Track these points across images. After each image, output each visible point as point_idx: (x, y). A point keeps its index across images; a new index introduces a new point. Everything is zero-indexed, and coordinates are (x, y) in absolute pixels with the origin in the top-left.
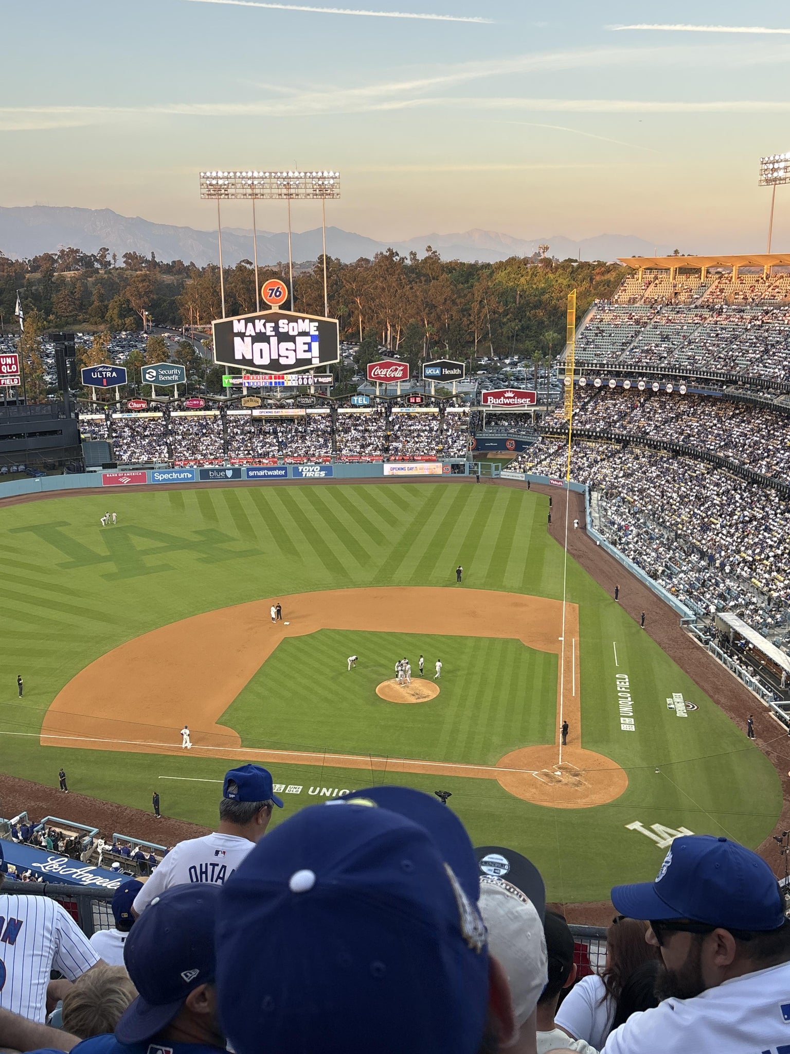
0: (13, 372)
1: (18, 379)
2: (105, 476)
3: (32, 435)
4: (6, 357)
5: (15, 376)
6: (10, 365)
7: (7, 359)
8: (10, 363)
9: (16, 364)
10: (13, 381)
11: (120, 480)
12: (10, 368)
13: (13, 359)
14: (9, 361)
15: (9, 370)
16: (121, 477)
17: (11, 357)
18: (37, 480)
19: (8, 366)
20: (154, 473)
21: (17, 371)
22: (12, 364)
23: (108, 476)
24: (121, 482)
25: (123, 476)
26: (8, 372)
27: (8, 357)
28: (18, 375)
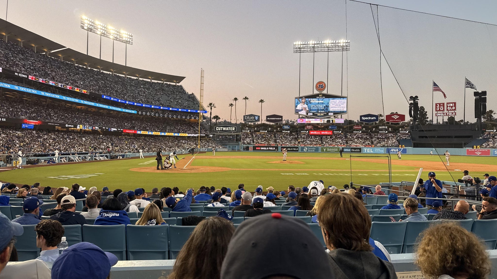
0: (453, 110)
2: (468, 150)
3: (456, 137)
6: (452, 107)
7: (451, 104)
8: (452, 106)
11: (476, 153)
12: (452, 108)
14: (451, 105)
15: (451, 109)
16: (476, 151)
17: (453, 103)
20: (494, 151)
22: (453, 106)
23: (469, 150)
24: (476, 154)
25: (478, 151)
27: (451, 103)
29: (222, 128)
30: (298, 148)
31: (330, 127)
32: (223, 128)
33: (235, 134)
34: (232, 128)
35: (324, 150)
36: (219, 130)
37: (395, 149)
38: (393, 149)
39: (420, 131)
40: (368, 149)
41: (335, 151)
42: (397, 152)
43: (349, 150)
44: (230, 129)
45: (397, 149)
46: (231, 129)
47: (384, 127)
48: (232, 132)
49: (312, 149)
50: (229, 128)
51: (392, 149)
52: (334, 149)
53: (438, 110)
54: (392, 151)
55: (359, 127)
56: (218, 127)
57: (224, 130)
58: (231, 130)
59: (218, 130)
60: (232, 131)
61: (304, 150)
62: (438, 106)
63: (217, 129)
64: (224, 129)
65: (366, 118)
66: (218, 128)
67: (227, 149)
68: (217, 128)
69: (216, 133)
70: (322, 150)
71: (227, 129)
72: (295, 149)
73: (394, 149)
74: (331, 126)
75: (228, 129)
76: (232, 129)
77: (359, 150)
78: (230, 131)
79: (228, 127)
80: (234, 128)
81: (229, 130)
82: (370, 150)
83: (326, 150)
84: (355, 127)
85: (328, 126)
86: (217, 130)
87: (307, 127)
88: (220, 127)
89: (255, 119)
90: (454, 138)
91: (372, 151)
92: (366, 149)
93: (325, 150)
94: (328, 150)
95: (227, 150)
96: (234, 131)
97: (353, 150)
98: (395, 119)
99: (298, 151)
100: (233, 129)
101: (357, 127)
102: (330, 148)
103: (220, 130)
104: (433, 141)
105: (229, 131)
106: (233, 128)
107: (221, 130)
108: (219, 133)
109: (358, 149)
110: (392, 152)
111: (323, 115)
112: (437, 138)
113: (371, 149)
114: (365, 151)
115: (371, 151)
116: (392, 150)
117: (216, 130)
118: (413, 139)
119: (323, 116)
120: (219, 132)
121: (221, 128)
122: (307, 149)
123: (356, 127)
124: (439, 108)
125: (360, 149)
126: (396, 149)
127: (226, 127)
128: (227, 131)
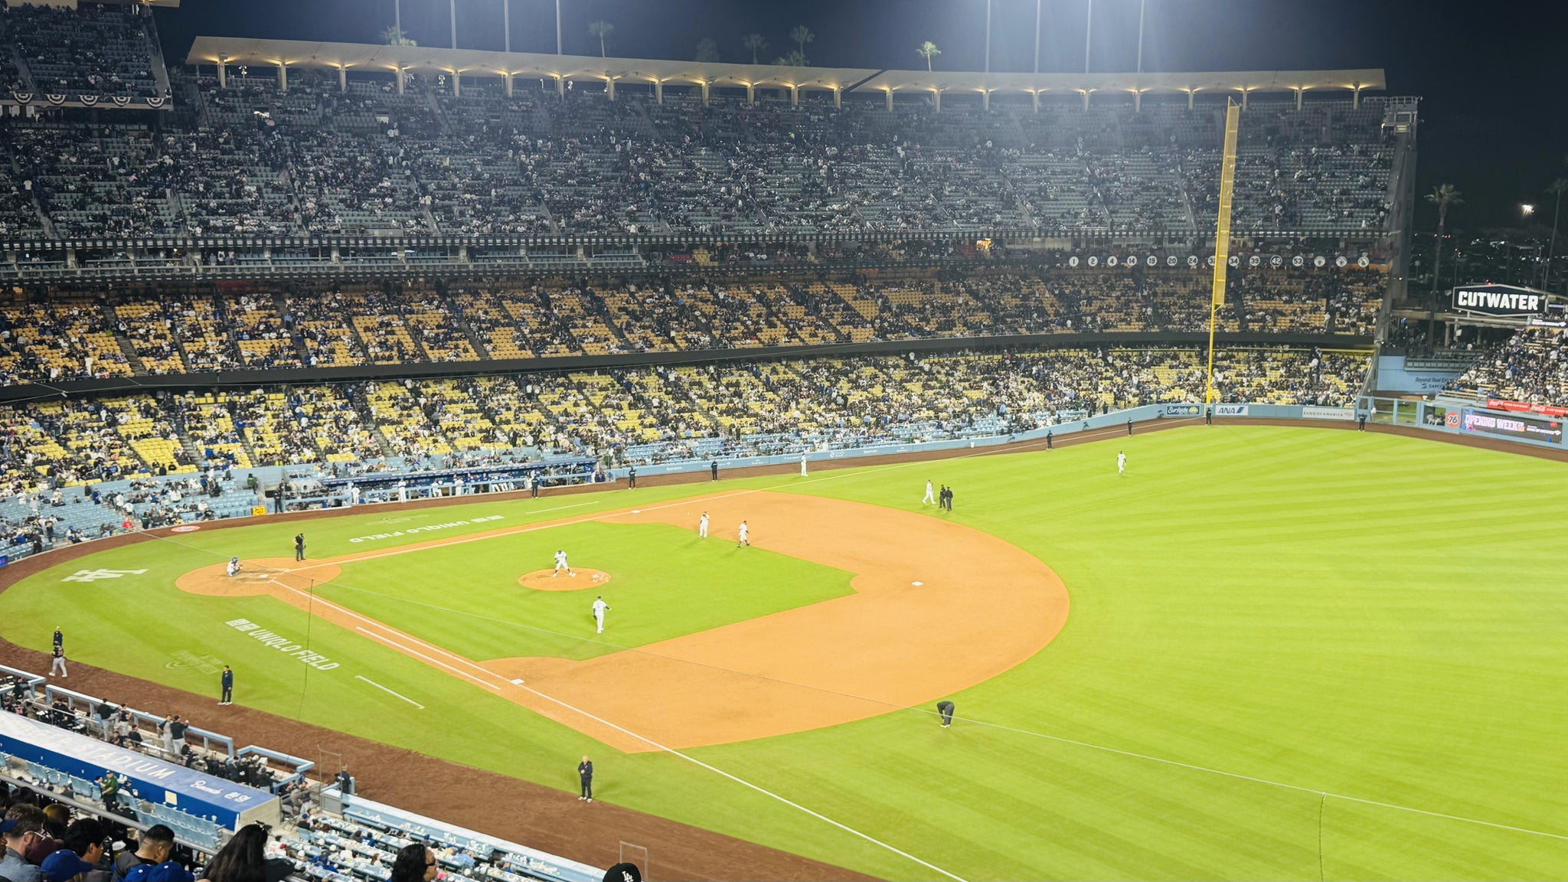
29: (1482, 295)
32: (1485, 298)
34: (1527, 300)
36: (1470, 304)
44: (1518, 300)
46: (1522, 302)
48: (1525, 318)
50: (1514, 297)
56: (1468, 290)
57: (1490, 305)
58: (1521, 307)
59: (1467, 307)
60: (1527, 311)
63: (1464, 298)
64: (1493, 300)
66: (1465, 294)
68: (1462, 294)
69: (1456, 318)
71: (1505, 302)
75: (1510, 300)
76: (1527, 304)
78: (1517, 310)
79: (1510, 292)
80: (1536, 298)
81: (1514, 307)
86: (1461, 303)
88: (1473, 290)
95: (1350, 415)
96: (1533, 311)
100: (1531, 304)
103: (1474, 304)
105: (1510, 311)
106: (1531, 297)
107: (1477, 308)
108: (1470, 318)
117: (1457, 305)
120: (1472, 314)
121: (1478, 298)
127: (1502, 291)
128: (1504, 311)
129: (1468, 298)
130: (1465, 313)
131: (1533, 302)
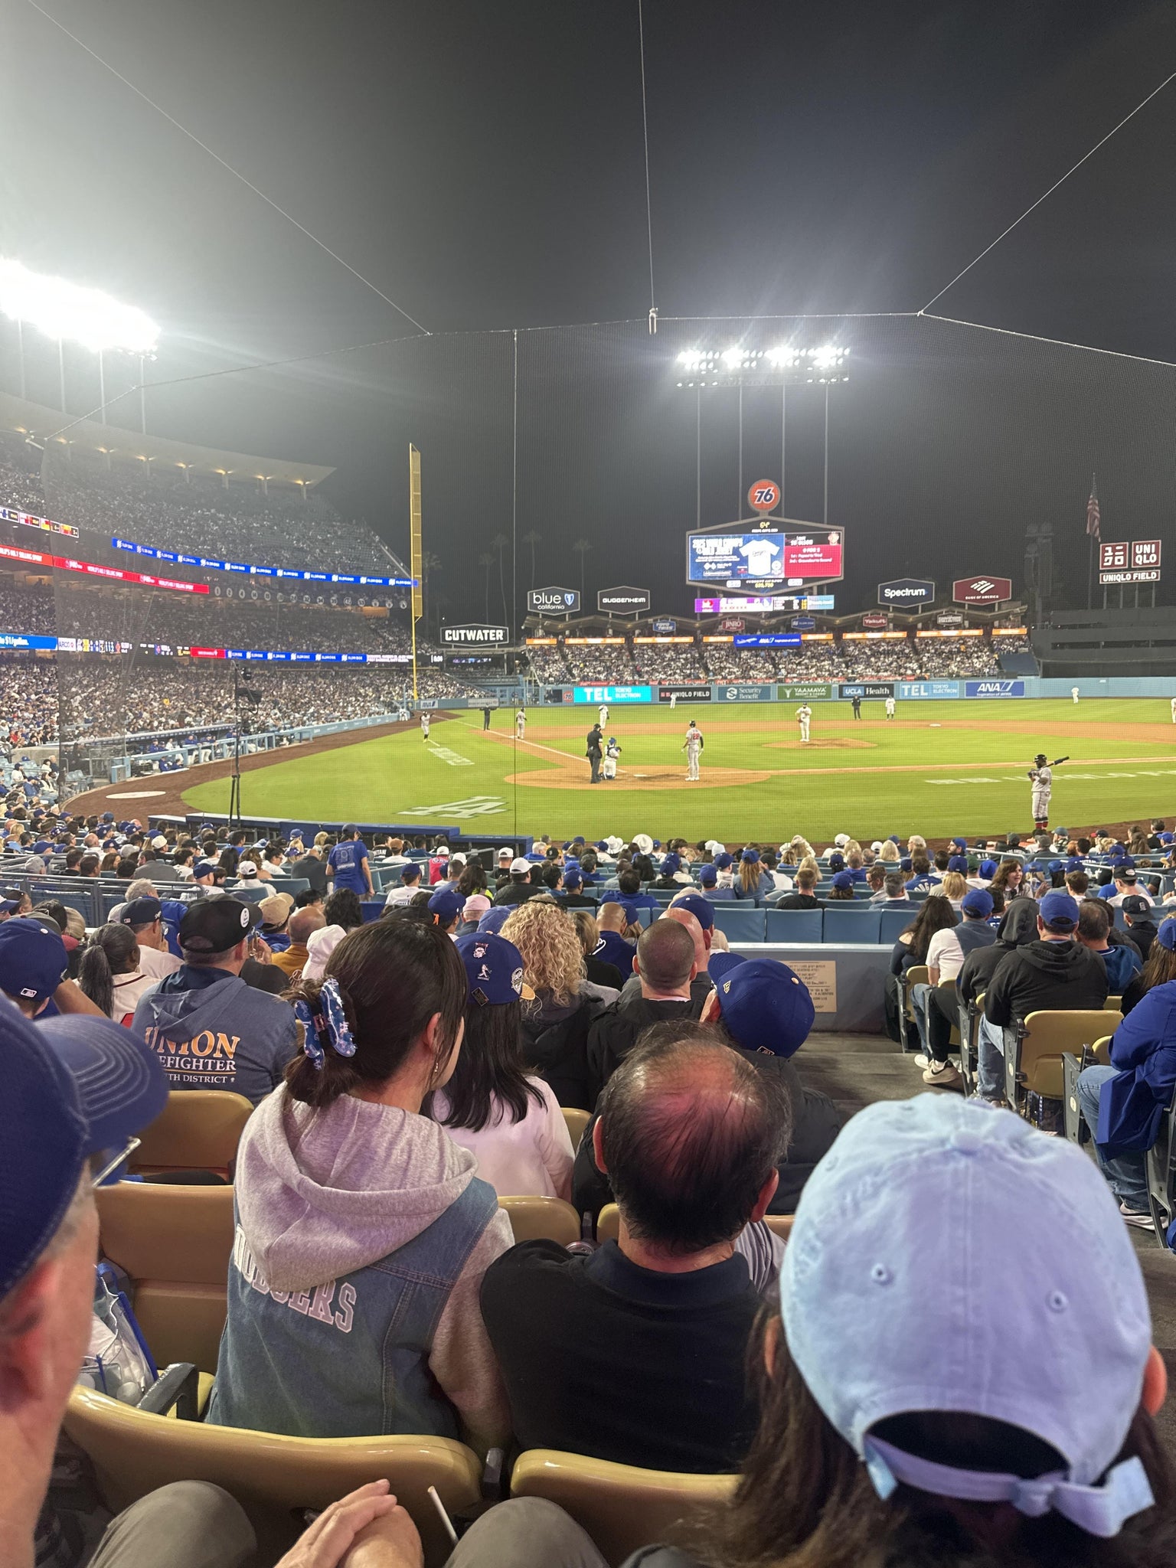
0: (1150, 563)
1: (1157, 573)
3: (1158, 643)
4: (1143, 544)
5: (1152, 568)
6: (1148, 556)
7: (1145, 546)
8: (1149, 551)
9: (1156, 553)
10: (1150, 575)
12: (1148, 559)
13: (1153, 546)
15: (1145, 561)
17: (1152, 544)
18: (1103, 680)
19: (1145, 556)
21: (1156, 563)
22: (1151, 553)
26: (1143, 564)
27: (1148, 543)
28: (1157, 568)
29: (463, 632)
30: (709, 689)
31: (795, 623)
32: (465, 634)
33: (506, 650)
34: (495, 633)
35: (786, 694)
36: (455, 639)
37: (991, 683)
38: (986, 683)
39: (1055, 628)
40: (914, 687)
41: (819, 697)
42: (996, 692)
43: (859, 692)
44: (488, 634)
45: (998, 685)
46: (491, 635)
47: (950, 619)
48: (494, 646)
49: (752, 691)
50: (486, 632)
51: (983, 685)
52: (815, 690)
53: (1110, 563)
54: (984, 690)
55: (880, 621)
56: (452, 629)
57: (469, 639)
58: (492, 639)
59: (452, 641)
60: (496, 641)
61: (728, 694)
62: (1110, 553)
63: (449, 635)
64: (471, 635)
65: (898, 593)
66: (450, 632)
67: (497, 700)
69: (445, 650)
70: (782, 695)
71: (480, 637)
72: (700, 694)
73: (988, 685)
74: (799, 621)
75: (483, 634)
76: (495, 637)
77: (887, 691)
78: (489, 641)
79: (482, 629)
80: (501, 631)
81: (486, 639)
82: (919, 689)
83: (793, 694)
84: (867, 621)
85: (790, 621)
86: (447, 638)
87: (728, 624)
88: (456, 629)
89: (563, 602)
90: (1153, 646)
91: (925, 691)
92: (906, 687)
93: (788, 692)
94: (799, 692)
95: (495, 702)
96: (500, 641)
97: (872, 692)
98: (982, 592)
99: (709, 698)
100: (498, 635)
101: (874, 621)
102: (802, 687)
103: (457, 639)
104: (1095, 657)
105: (484, 641)
106: (498, 631)
107: (460, 641)
108: (453, 649)
109: (883, 686)
110: (981, 692)
111: (772, 585)
112: (1104, 647)
113: (922, 687)
114: (906, 694)
115: (923, 693)
116: (983, 688)
117: (444, 639)
118: (1038, 652)
119: (771, 589)
120: (455, 646)
121: (460, 634)
122: (735, 692)
123: (870, 622)
124: (1111, 559)
125: (891, 687)
126: (995, 683)
127: (477, 628)
128: (480, 642)
129: (452, 635)
130: (450, 646)
131: (500, 635)
